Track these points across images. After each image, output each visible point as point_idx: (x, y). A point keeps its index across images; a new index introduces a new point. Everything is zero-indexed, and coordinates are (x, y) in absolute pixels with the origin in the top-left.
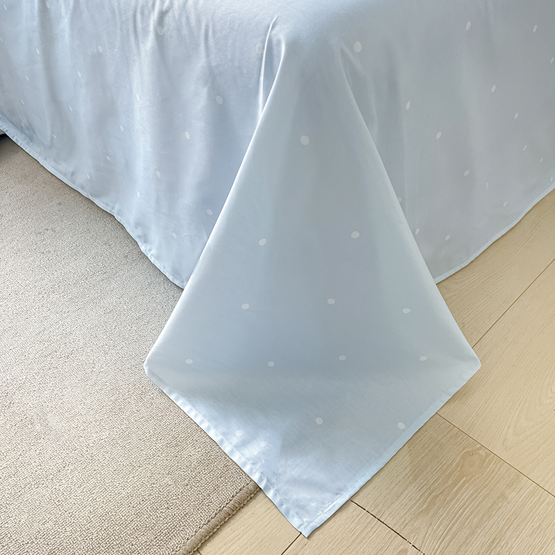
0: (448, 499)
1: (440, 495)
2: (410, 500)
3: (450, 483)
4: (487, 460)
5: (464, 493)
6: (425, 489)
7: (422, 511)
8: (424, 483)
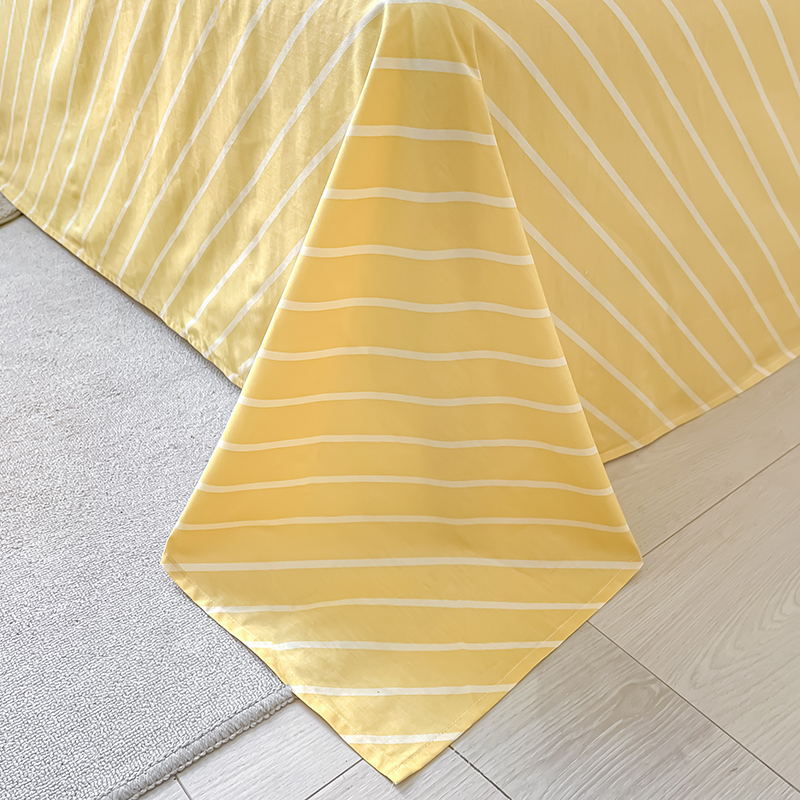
0: (588, 747)
1: (577, 742)
2: (527, 743)
3: (595, 725)
4: (662, 699)
5: (615, 742)
6: (554, 729)
7: (544, 761)
8: (555, 721)
